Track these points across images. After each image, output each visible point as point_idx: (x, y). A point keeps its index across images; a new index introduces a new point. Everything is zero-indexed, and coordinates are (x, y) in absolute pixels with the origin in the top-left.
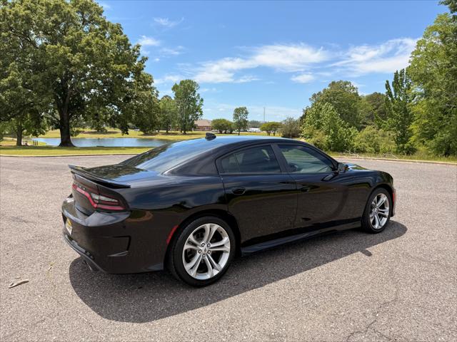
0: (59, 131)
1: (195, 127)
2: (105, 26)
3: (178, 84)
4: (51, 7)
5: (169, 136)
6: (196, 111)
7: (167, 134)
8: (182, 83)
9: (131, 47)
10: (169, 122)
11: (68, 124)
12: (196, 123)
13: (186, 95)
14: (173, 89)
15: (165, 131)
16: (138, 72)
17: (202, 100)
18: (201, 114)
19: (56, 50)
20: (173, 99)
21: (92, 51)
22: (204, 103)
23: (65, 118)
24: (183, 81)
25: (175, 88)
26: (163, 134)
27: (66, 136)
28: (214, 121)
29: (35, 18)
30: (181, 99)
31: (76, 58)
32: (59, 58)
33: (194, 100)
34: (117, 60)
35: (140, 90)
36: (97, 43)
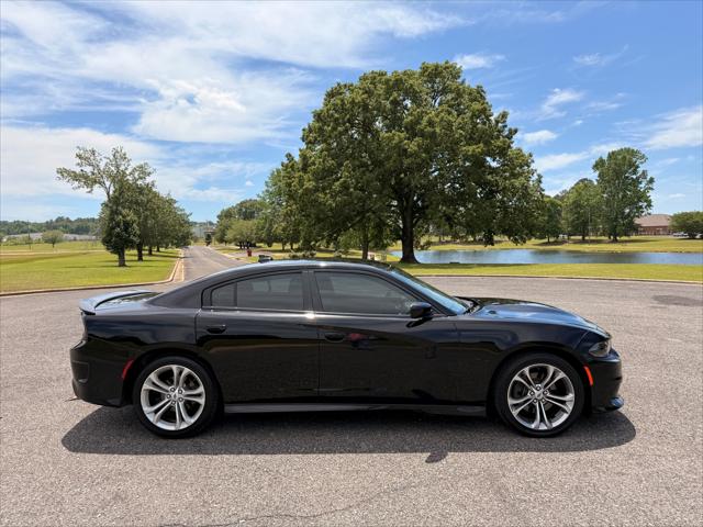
0: (400, 242)
1: (635, 229)
2: (459, 94)
3: (605, 158)
4: (391, 83)
5: (587, 246)
6: (639, 200)
7: (584, 241)
8: (612, 155)
9: (492, 118)
10: (585, 224)
11: (412, 233)
12: (637, 221)
13: (618, 173)
14: (596, 167)
15: (580, 237)
16: (503, 152)
17: (652, 181)
18: (649, 205)
19: (390, 139)
20: (596, 183)
21: (434, 132)
22: (654, 185)
23: (408, 225)
24: (613, 153)
25: (599, 165)
26: (576, 242)
27: (408, 249)
28: (676, 218)
29: (372, 103)
30: (609, 182)
31: (412, 146)
32: (394, 148)
33: (637, 182)
34: (471, 140)
35: (506, 179)
36: (442, 120)
